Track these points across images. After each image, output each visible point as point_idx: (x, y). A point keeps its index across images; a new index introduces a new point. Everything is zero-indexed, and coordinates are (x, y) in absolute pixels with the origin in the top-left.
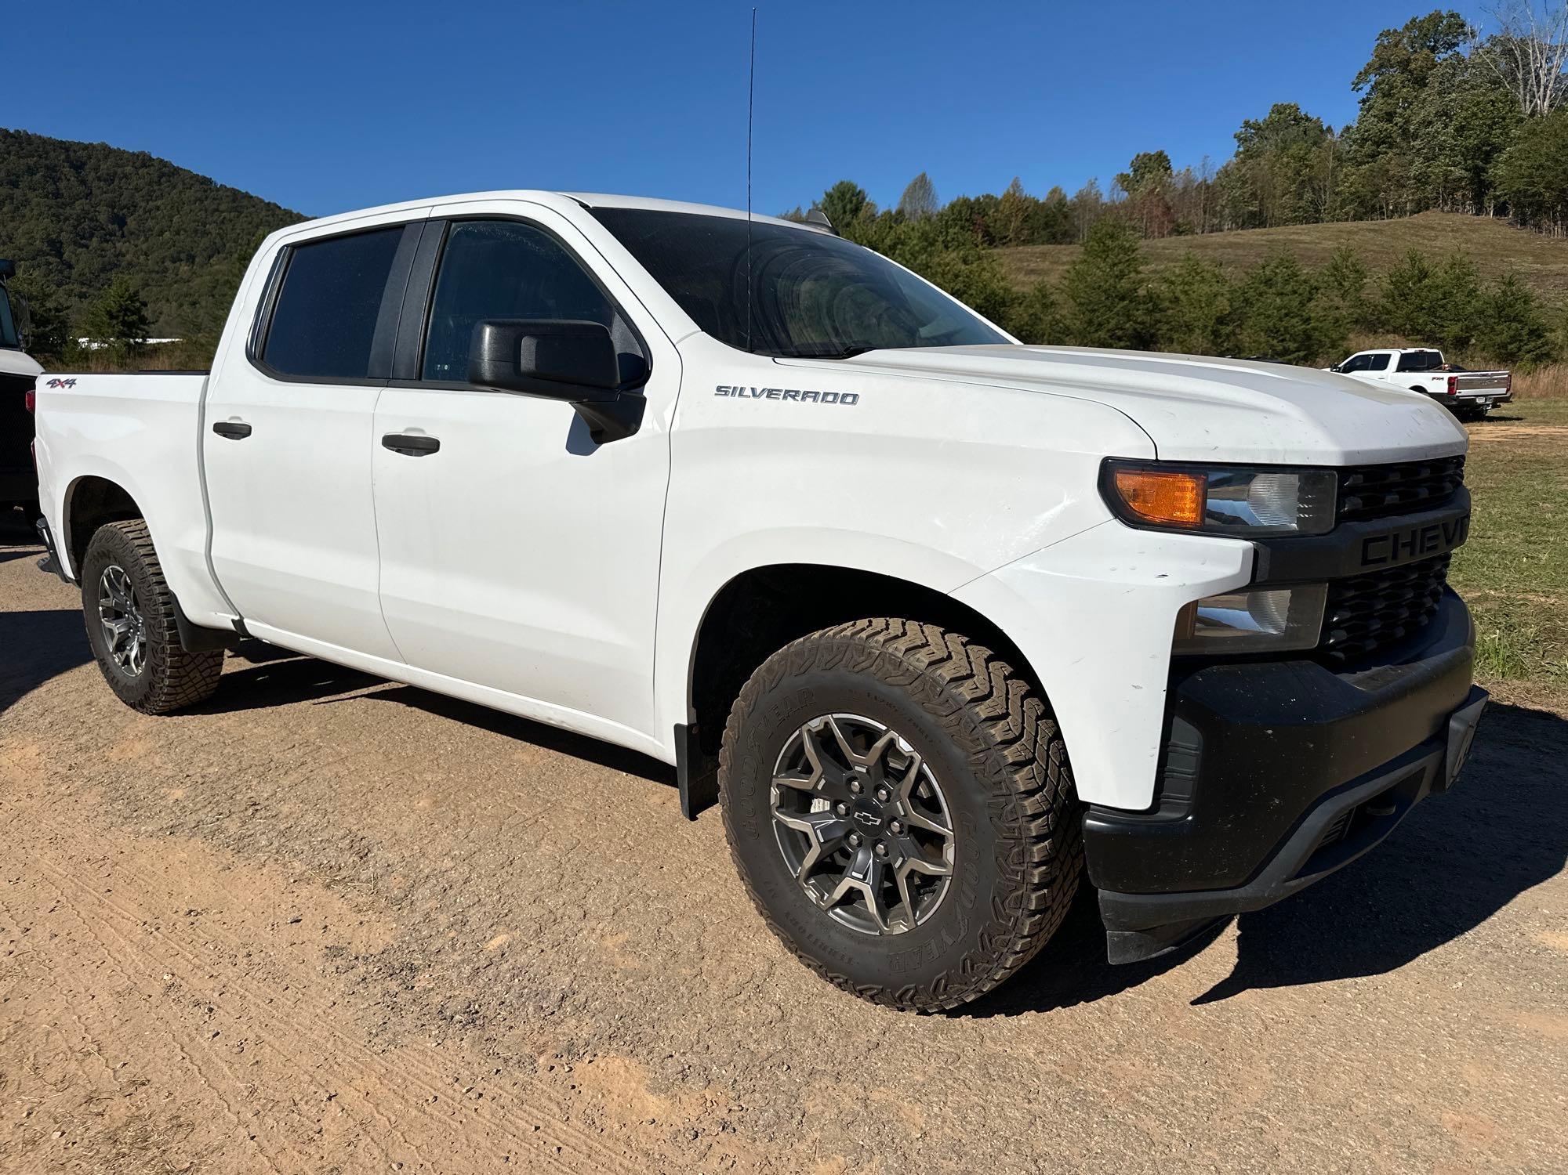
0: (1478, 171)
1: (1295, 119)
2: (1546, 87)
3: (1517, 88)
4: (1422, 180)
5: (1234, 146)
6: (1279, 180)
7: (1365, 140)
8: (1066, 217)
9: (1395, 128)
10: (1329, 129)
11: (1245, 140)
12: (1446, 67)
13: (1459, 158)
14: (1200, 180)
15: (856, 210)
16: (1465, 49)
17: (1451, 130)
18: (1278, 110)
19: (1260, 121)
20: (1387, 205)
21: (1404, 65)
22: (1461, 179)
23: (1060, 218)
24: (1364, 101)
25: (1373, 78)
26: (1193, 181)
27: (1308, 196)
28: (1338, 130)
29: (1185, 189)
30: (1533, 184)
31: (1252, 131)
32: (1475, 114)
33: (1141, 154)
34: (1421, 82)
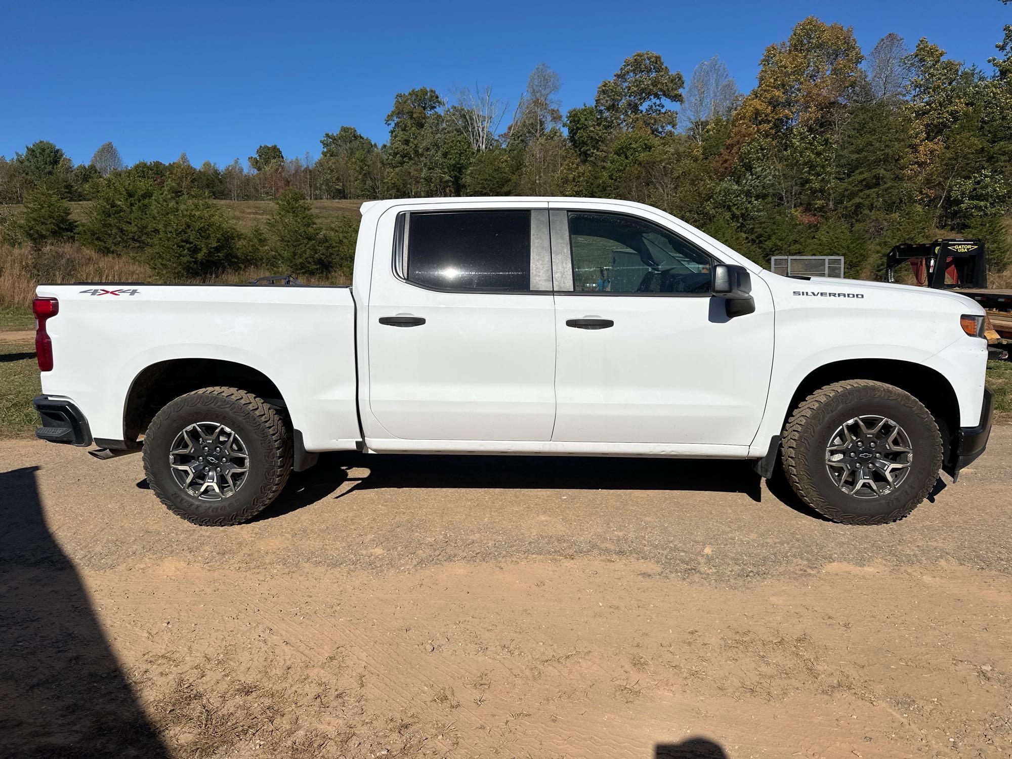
0: (457, 179)
1: (355, 137)
2: (483, 137)
3: (469, 135)
4: (428, 180)
5: (321, 148)
6: (351, 172)
7: (396, 154)
8: (221, 182)
9: (411, 150)
10: (375, 145)
11: (328, 145)
12: (434, 119)
13: (446, 170)
14: (305, 166)
15: (55, 162)
16: (440, 110)
17: (439, 154)
18: (344, 130)
19: (335, 135)
20: (411, 191)
21: (411, 114)
22: (447, 181)
23: (217, 181)
24: (392, 132)
25: (396, 120)
26: (301, 167)
27: (369, 182)
28: (380, 146)
29: (296, 171)
30: (484, 188)
31: (331, 140)
32: (451, 147)
33: (263, 146)
34: (421, 126)
